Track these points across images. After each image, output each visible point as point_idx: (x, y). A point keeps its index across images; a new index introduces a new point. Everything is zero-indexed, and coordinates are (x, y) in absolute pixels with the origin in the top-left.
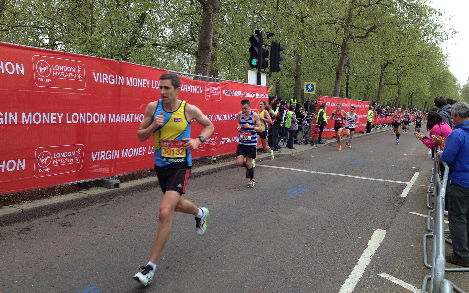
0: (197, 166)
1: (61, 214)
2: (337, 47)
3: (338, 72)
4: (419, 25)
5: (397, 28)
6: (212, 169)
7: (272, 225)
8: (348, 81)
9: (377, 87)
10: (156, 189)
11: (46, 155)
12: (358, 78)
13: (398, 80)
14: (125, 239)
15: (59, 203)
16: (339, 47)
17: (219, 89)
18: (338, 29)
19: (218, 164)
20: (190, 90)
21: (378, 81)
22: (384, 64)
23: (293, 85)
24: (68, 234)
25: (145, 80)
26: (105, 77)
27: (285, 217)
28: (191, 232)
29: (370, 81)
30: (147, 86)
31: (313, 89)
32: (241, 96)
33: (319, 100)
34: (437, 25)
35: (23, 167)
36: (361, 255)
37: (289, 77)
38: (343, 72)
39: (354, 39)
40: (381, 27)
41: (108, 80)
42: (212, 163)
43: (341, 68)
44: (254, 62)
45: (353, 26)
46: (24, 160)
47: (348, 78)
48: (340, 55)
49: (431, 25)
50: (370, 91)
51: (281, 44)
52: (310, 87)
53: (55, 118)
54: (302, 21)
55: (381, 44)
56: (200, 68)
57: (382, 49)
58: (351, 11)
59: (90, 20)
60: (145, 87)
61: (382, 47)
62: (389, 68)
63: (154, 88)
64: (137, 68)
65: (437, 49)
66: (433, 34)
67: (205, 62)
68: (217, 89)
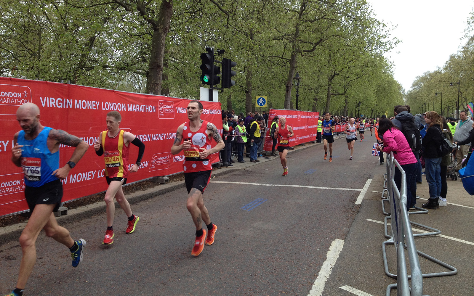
0: (149, 187)
1: (4, 247)
2: (285, 61)
3: (288, 85)
4: (364, 36)
5: (342, 40)
6: (165, 189)
7: (228, 243)
8: (297, 93)
9: (325, 99)
12: (306, 90)
13: (345, 90)
15: (2, 235)
16: (288, 61)
17: (172, 107)
18: (287, 44)
19: (170, 183)
20: (142, 110)
21: (326, 92)
22: (331, 75)
23: (244, 100)
25: (95, 102)
26: (53, 101)
27: (242, 234)
29: (318, 92)
30: (97, 108)
31: (264, 103)
33: (271, 113)
34: (381, 36)
36: (320, 268)
37: (240, 92)
38: (292, 85)
39: (301, 53)
40: (327, 40)
41: (55, 104)
42: (165, 183)
43: (290, 81)
44: (206, 79)
45: (300, 40)
47: (297, 90)
48: (289, 69)
49: (374, 36)
50: (318, 102)
51: (232, 60)
52: (261, 100)
53: (0, 146)
54: (251, 38)
55: (328, 56)
56: (151, 87)
57: (329, 61)
58: (298, 27)
59: (37, 46)
60: (95, 109)
61: (329, 59)
62: (336, 79)
63: (104, 109)
64: (84, 89)
65: (382, 58)
66: (377, 44)
67: (156, 81)
68: (170, 107)
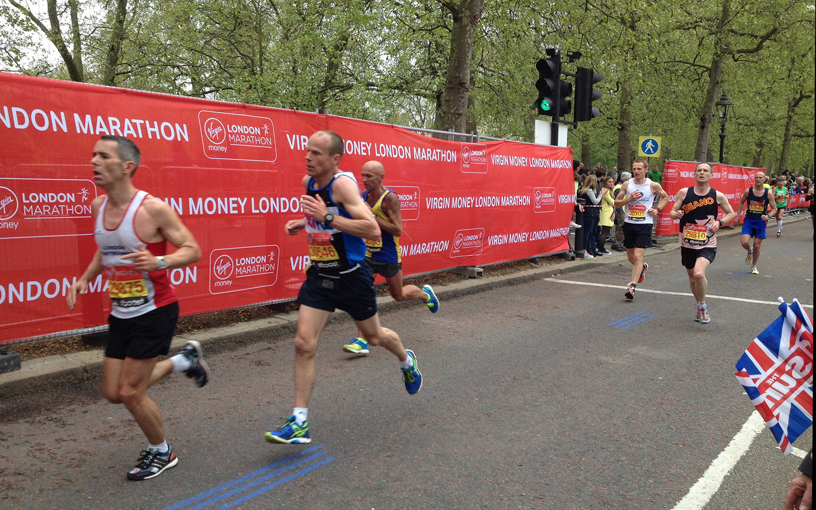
1: (250, 348)
2: (700, 71)
3: (704, 116)
7: (588, 372)
8: (723, 132)
9: (779, 143)
10: (389, 314)
11: (226, 260)
12: (741, 127)
14: (352, 383)
15: (247, 333)
16: (705, 71)
17: (483, 154)
18: (703, 37)
19: (485, 278)
20: (435, 157)
21: (781, 131)
22: (794, 99)
23: (614, 144)
24: (266, 375)
25: (364, 143)
28: (454, 378)
29: (765, 131)
30: (367, 154)
31: (655, 149)
32: (524, 165)
33: (668, 168)
35: (194, 280)
37: (606, 129)
38: (713, 116)
39: (733, 55)
40: (786, 30)
42: (477, 277)
43: (710, 108)
44: (546, 105)
45: (732, 31)
46: (195, 268)
47: (723, 126)
48: (707, 86)
50: (765, 149)
51: (594, 71)
52: (650, 145)
53: (235, 205)
54: (633, 27)
55: (787, 62)
56: (449, 120)
57: (790, 71)
58: (727, 4)
60: (365, 154)
61: (790, 67)
62: (804, 106)
63: (379, 155)
64: (350, 123)
67: (457, 109)
68: (481, 153)
